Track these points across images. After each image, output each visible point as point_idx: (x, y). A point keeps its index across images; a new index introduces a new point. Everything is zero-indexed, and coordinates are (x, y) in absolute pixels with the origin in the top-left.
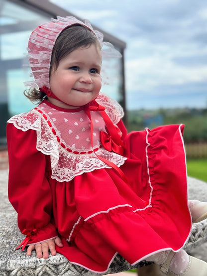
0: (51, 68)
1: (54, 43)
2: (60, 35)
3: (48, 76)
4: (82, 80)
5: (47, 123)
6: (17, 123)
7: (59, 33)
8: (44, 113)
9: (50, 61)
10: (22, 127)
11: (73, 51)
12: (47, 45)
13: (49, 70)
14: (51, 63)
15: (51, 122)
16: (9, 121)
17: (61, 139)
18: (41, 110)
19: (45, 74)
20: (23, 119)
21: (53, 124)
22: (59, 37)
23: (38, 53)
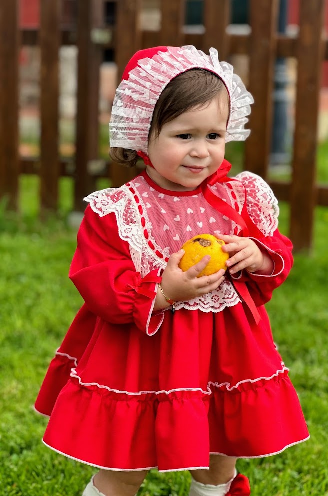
0: (150, 131)
1: (158, 97)
2: (167, 87)
3: (147, 140)
4: (194, 153)
5: (137, 208)
6: (95, 203)
7: (166, 84)
8: (137, 193)
9: (150, 120)
10: (100, 209)
11: (183, 112)
12: (148, 98)
13: (148, 133)
14: (152, 123)
15: (143, 207)
16: (86, 199)
17: (150, 235)
18: (135, 189)
19: (143, 136)
20: (105, 198)
21: (145, 211)
22: (165, 89)
23: (135, 108)
